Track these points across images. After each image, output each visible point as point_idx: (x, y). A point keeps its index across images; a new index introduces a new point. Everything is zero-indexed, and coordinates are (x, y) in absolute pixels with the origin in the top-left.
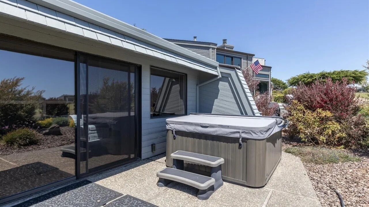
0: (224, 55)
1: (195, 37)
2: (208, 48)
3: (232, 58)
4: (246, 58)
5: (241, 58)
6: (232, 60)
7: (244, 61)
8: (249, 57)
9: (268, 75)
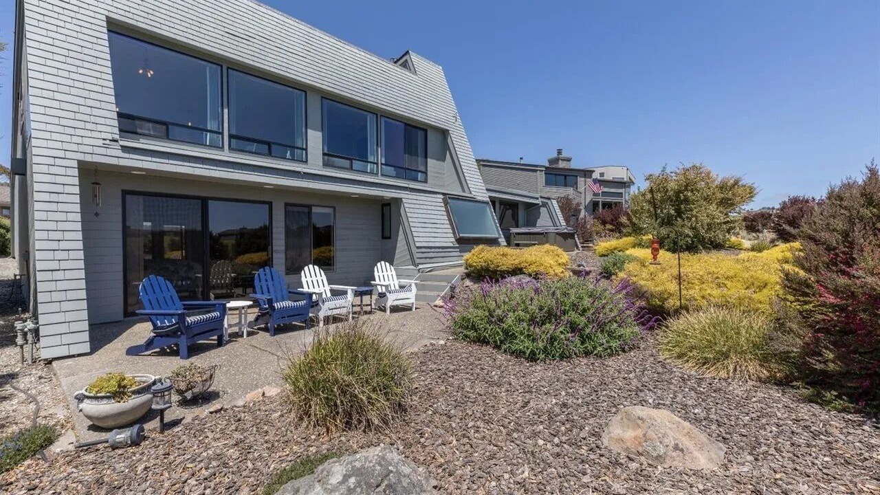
0: (556, 175)
1: (521, 158)
2: (536, 171)
3: (565, 176)
4: (583, 175)
5: (577, 176)
6: (565, 179)
7: (581, 180)
8: (587, 173)
9: (622, 193)
